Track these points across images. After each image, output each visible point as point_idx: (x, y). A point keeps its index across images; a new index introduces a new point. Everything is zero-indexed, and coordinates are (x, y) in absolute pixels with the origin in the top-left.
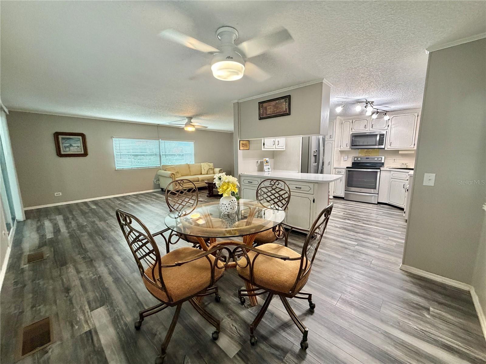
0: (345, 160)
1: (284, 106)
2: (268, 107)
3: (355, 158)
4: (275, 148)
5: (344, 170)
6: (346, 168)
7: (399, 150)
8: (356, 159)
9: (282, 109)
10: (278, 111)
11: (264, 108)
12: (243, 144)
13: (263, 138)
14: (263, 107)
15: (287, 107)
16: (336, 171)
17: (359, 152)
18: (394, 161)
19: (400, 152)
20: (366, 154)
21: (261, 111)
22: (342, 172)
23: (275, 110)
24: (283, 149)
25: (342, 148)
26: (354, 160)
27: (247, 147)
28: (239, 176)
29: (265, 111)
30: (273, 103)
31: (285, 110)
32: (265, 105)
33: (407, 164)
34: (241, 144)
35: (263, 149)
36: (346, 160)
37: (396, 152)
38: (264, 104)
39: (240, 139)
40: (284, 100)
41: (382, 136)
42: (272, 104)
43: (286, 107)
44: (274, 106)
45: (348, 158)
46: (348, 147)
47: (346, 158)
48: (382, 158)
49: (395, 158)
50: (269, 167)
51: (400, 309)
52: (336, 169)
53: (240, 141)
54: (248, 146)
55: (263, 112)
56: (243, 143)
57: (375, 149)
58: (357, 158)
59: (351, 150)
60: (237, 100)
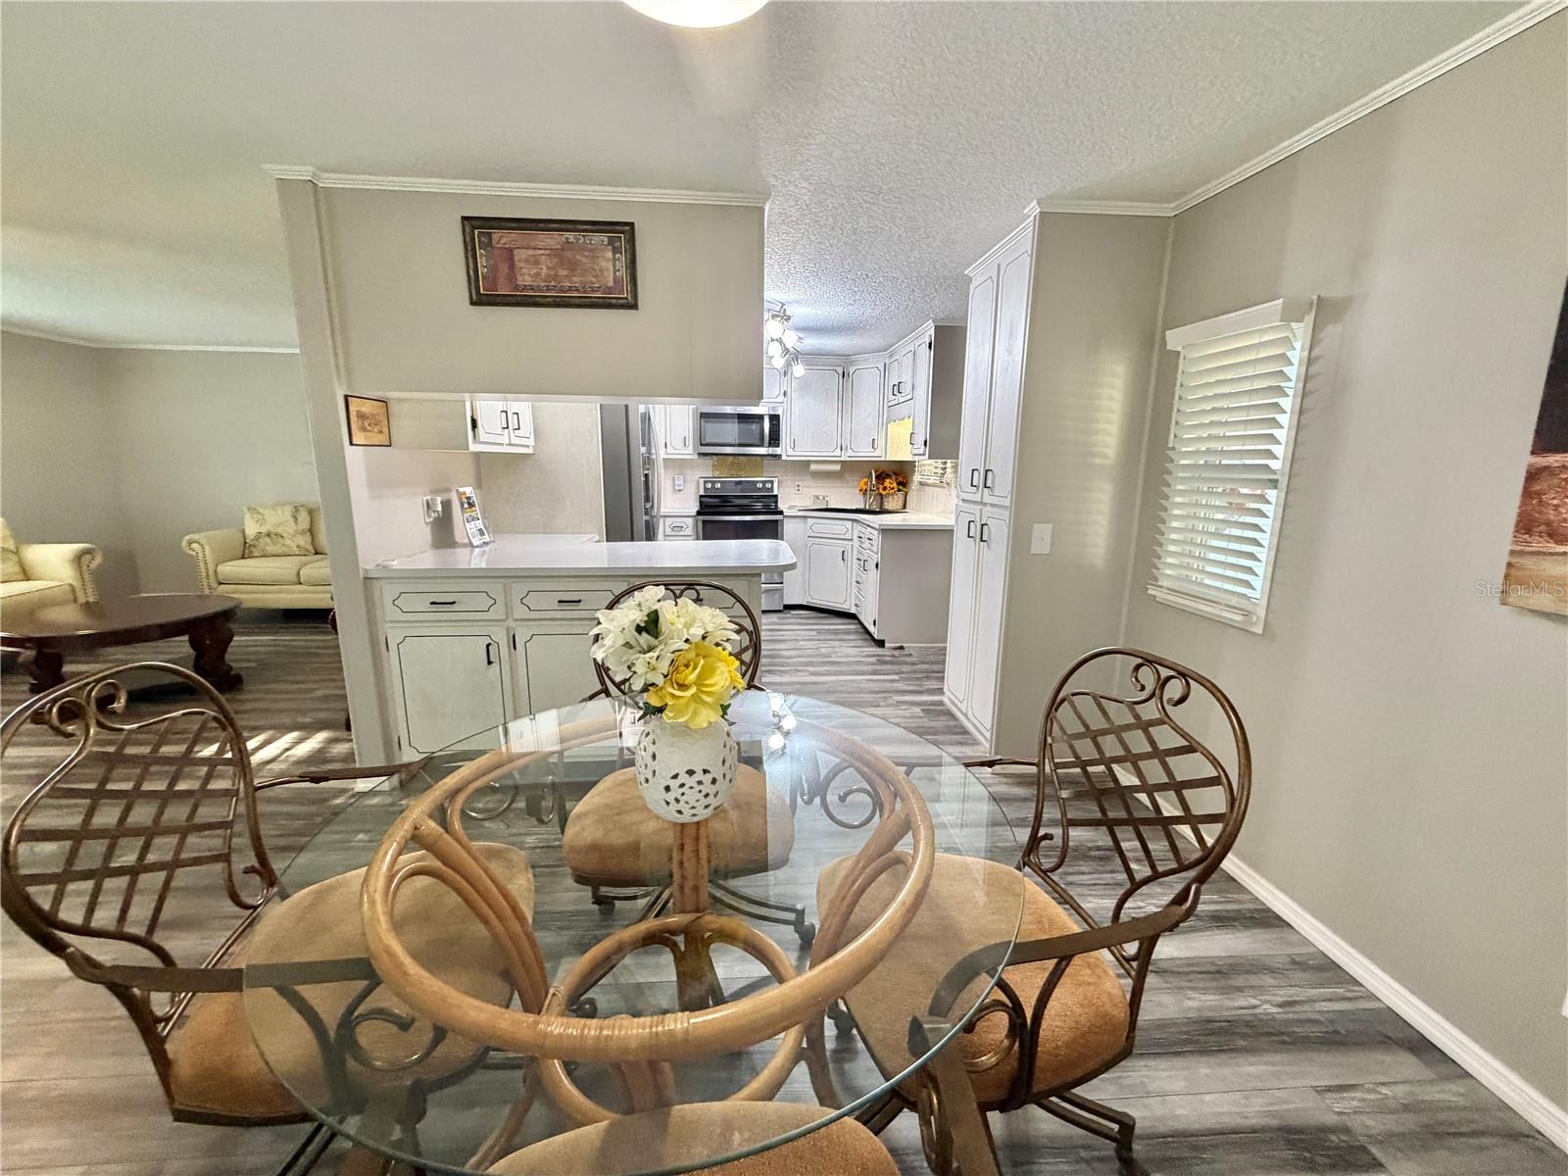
0: (677, 488)
1: (608, 267)
2: (521, 255)
3: (705, 482)
4: (510, 444)
5: (690, 522)
6: (694, 514)
7: (809, 462)
8: (709, 485)
9: (596, 277)
10: (575, 279)
11: (496, 252)
12: (361, 416)
13: (467, 395)
14: (490, 244)
15: (623, 273)
16: (667, 528)
17: (713, 465)
18: (798, 490)
19: (813, 467)
20: (733, 472)
21: (481, 262)
22: (685, 526)
23: (563, 272)
24: (528, 446)
25: (670, 449)
26: (706, 489)
27: (381, 432)
28: (366, 578)
29: (504, 269)
30: (552, 240)
31: (611, 283)
32: (502, 238)
33: (827, 499)
34: (353, 418)
35: (474, 447)
36: (680, 490)
37: (802, 467)
38: (496, 234)
39: (349, 387)
40: (604, 238)
41: (775, 419)
42: (541, 244)
43: (615, 271)
44: (556, 253)
45: (685, 481)
46: (690, 450)
47: (681, 482)
48: (772, 482)
49: (800, 483)
50: (479, 524)
51: (1095, 879)
52: (667, 519)
53: (346, 398)
54: (385, 429)
55: (494, 269)
56: (364, 409)
57: (754, 458)
58: (713, 483)
59: (696, 457)
60: (311, 169)
